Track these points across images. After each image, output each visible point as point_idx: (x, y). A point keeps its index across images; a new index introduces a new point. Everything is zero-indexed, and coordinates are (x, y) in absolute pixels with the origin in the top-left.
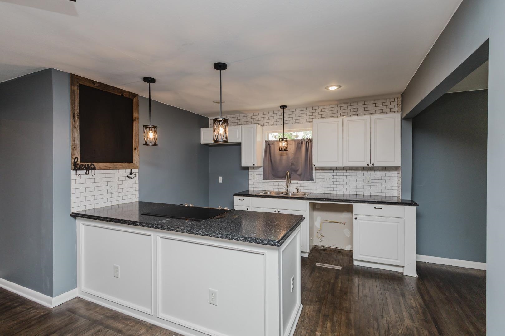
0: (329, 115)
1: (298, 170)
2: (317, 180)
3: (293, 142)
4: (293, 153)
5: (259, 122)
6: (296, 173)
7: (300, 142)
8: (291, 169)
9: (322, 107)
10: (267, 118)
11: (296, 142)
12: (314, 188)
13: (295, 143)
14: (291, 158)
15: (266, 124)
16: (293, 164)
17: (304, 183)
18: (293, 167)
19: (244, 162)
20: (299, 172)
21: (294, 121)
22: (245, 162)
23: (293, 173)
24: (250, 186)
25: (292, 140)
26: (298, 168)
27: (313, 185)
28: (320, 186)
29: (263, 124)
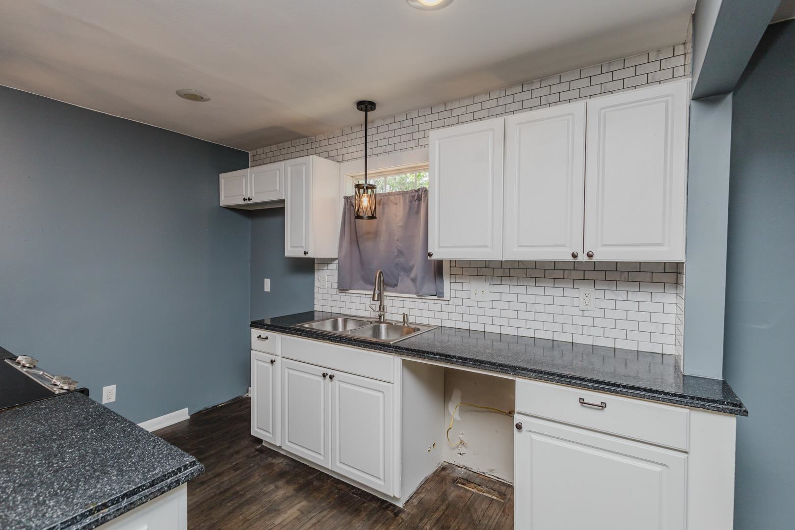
0: (477, 115)
1: (412, 268)
2: (453, 295)
3: (401, 196)
4: (400, 224)
5: (333, 153)
6: (408, 276)
7: (416, 198)
8: (397, 264)
9: (466, 102)
10: (349, 143)
11: (407, 196)
12: (445, 316)
13: (405, 199)
14: (396, 238)
15: (349, 157)
16: (400, 253)
17: (424, 301)
18: (402, 260)
19: (289, 248)
20: (413, 275)
21: (403, 145)
22: (292, 247)
23: (402, 273)
24: (316, 302)
25: (398, 193)
26: (412, 263)
27: (444, 308)
28: (459, 310)
29: (340, 158)
